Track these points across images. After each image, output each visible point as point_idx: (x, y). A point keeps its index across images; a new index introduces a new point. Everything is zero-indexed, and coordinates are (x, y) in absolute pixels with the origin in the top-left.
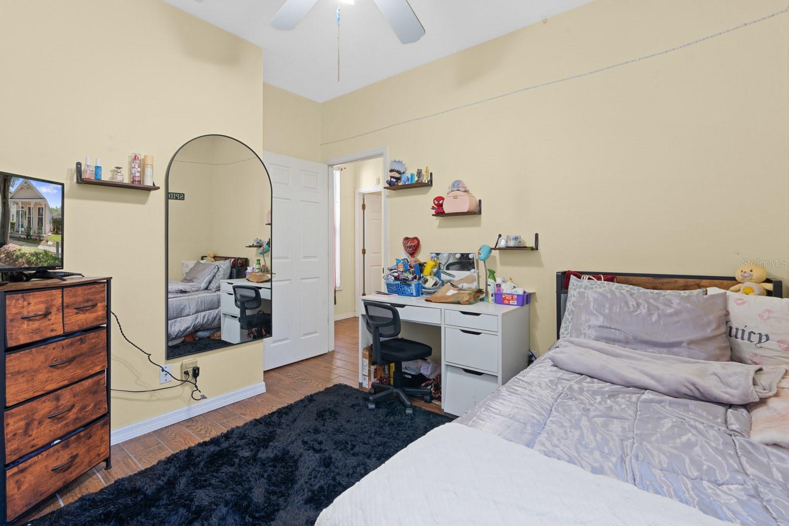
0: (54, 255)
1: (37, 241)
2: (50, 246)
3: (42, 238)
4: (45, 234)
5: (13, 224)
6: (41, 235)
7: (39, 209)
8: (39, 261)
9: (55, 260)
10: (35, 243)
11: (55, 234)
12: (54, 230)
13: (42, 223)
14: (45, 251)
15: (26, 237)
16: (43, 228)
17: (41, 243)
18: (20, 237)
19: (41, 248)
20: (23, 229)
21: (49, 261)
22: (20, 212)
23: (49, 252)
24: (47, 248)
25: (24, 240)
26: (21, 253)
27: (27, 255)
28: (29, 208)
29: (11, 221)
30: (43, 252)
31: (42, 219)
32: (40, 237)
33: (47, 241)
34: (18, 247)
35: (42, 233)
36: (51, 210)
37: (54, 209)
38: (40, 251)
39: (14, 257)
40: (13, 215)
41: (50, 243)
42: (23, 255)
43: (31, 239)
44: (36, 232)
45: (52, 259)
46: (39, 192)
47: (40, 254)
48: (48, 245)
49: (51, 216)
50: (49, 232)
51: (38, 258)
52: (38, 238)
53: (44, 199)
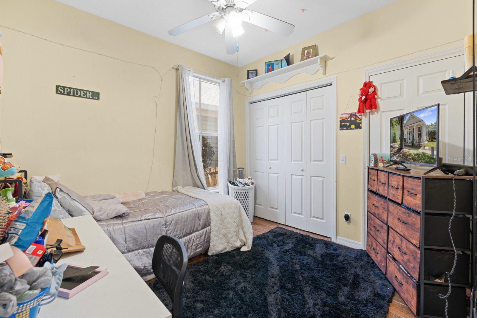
0: (430, 156)
1: (418, 147)
2: (427, 150)
3: (421, 145)
4: (423, 142)
5: (405, 139)
6: (421, 143)
7: (419, 128)
8: (419, 158)
9: (431, 159)
10: (417, 148)
11: (431, 142)
12: (430, 139)
13: (421, 136)
14: (423, 153)
15: (411, 145)
16: (422, 139)
17: (421, 148)
18: (408, 145)
19: (420, 151)
20: (410, 141)
21: (426, 160)
22: (409, 132)
23: (426, 153)
24: (424, 151)
25: (410, 146)
26: (409, 154)
27: (412, 155)
28: (413, 129)
29: (405, 137)
30: (422, 153)
31: (421, 133)
32: (420, 144)
33: (425, 147)
34: (408, 150)
35: (421, 142)
36: (427, 127)
37: (429, 125)
38: (420, 153)
39: (406, 155)
40: (405, 135)
41: (426, 148)
42: (410, 155)
43: (414, 146)
44: (418, 142)
45: (429, 158)
46: (419, 118)
47: (420, 154)
48: (425, 149)
49: (428, 130)
50: (426, 141)
51: (418, 157)
52: (418, 145)
53: (422, 121)
